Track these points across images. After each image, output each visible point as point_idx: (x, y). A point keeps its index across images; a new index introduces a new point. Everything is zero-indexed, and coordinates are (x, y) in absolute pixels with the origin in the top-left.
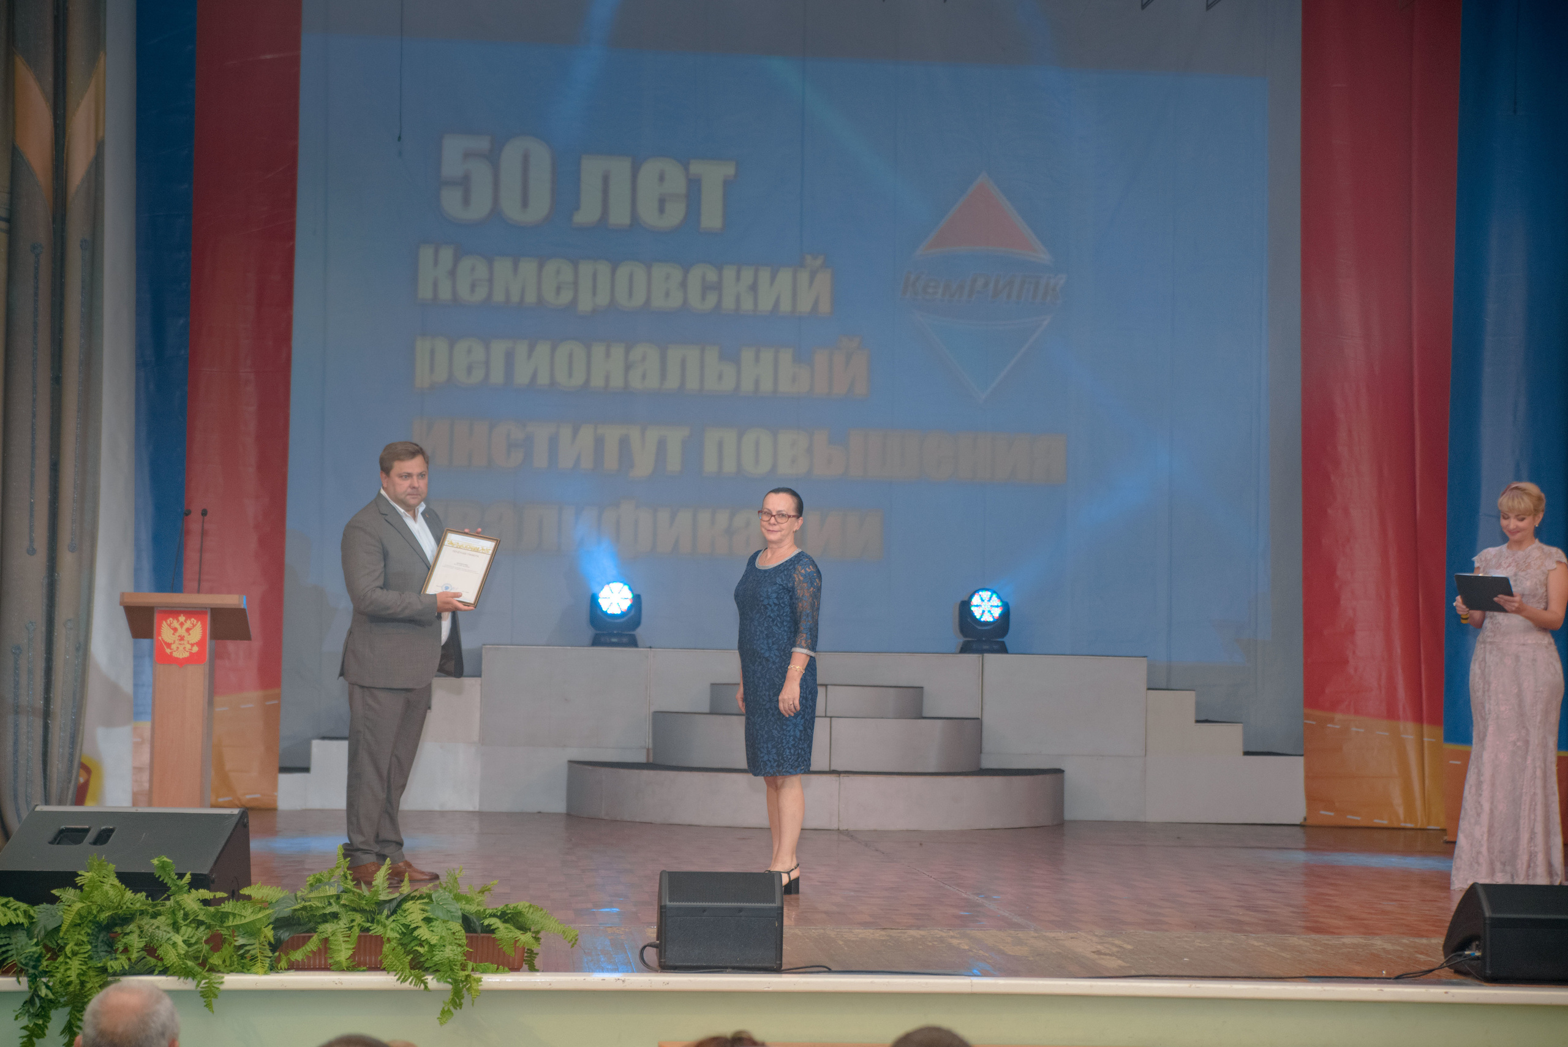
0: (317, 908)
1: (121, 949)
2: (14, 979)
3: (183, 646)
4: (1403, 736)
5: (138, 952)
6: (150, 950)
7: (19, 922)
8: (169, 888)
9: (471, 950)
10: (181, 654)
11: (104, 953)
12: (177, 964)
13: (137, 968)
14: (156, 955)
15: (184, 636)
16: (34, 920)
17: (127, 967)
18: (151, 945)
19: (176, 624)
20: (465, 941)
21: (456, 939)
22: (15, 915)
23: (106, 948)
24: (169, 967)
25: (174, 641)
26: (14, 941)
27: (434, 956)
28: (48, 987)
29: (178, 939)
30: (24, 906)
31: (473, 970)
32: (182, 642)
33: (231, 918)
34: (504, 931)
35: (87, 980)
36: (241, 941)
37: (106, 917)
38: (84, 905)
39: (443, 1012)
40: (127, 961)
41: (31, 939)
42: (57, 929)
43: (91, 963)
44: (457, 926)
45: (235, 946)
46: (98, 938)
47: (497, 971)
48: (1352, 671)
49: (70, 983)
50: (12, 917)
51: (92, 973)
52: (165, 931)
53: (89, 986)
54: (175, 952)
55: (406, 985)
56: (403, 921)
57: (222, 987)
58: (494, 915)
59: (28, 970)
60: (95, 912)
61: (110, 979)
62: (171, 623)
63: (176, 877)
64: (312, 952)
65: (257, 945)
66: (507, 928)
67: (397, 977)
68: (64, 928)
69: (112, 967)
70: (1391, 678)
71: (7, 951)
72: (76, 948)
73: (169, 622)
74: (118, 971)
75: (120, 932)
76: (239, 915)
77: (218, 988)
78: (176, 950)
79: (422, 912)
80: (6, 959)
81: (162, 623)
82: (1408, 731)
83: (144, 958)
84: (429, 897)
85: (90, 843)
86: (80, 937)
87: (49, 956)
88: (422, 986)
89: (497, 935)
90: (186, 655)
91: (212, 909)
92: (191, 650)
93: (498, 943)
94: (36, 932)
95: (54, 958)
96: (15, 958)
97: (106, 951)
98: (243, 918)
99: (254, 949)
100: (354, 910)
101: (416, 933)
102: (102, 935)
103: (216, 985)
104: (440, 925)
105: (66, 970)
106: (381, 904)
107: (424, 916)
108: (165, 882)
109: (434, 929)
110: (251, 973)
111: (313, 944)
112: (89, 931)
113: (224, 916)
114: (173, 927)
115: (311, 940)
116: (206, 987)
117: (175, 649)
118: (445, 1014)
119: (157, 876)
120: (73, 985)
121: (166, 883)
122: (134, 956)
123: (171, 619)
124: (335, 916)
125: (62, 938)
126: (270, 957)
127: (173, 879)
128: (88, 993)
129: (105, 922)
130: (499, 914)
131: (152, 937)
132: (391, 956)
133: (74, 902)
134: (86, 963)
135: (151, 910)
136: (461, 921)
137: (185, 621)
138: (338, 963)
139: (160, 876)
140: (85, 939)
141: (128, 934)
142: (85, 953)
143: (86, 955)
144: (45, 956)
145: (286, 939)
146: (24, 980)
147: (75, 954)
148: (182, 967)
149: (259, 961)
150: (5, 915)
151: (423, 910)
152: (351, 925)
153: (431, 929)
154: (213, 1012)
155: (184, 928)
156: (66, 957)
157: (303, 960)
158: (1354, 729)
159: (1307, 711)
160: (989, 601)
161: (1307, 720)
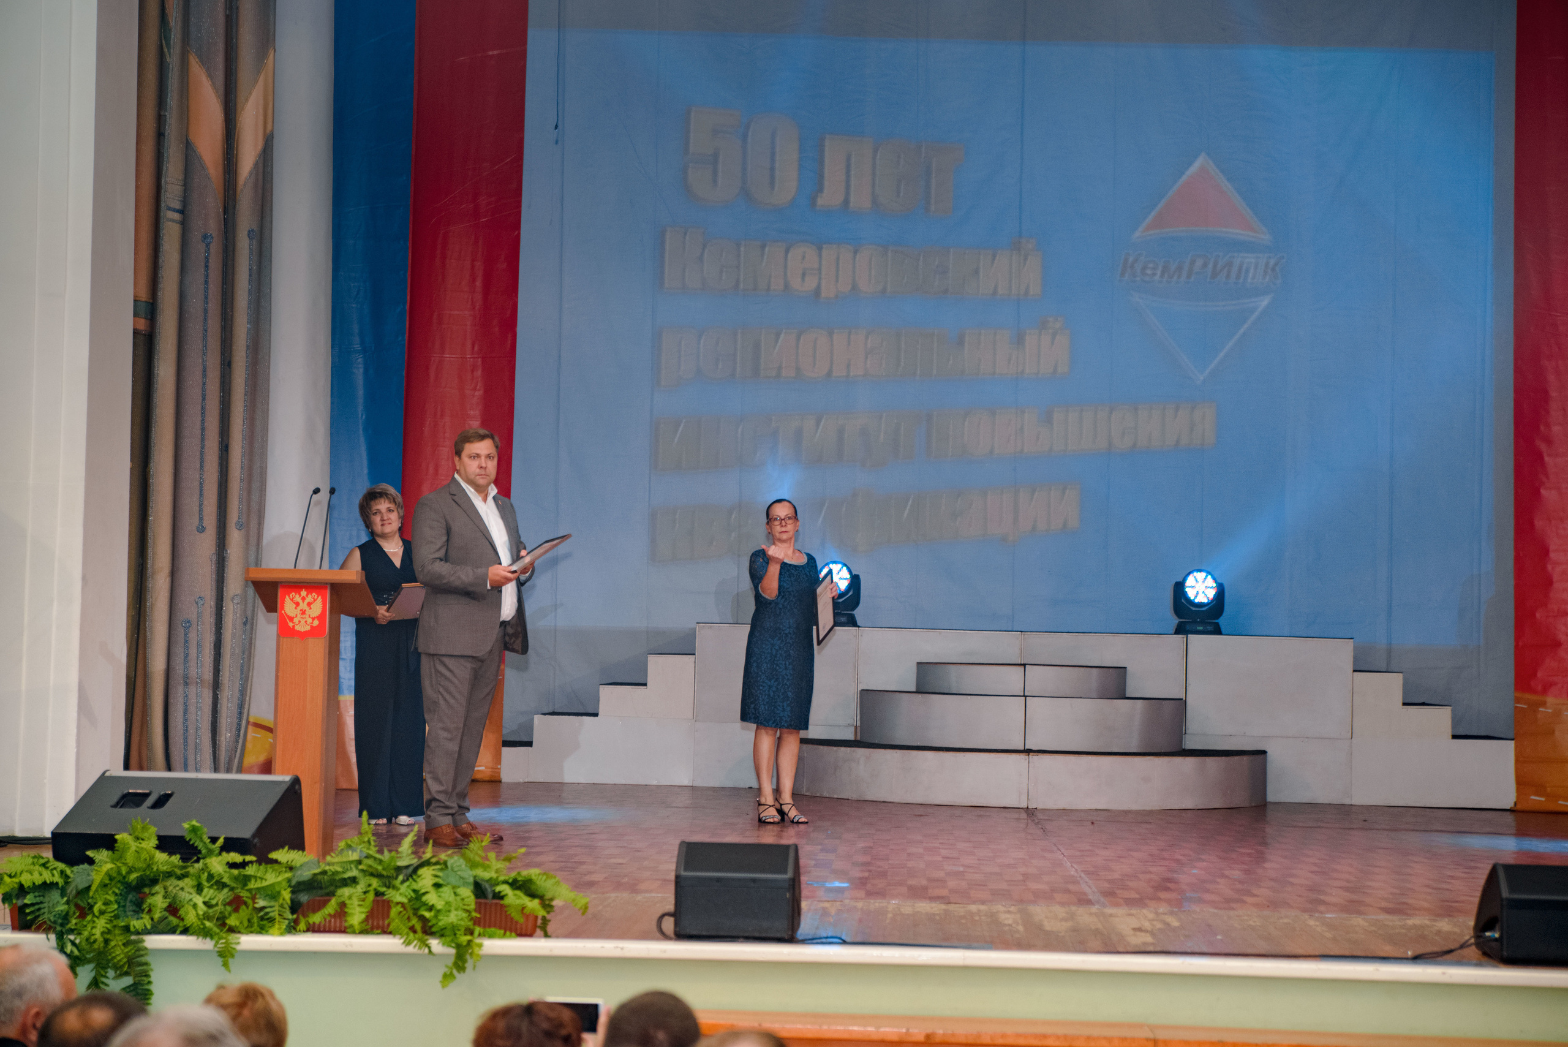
0: (337, 873)
1: (147, 910)
2: (42, 936)
3: (305, 620)
5: (161, 912)
6: (173, 909)
7: (53, 882)
8: (200, 852)
9: (478, 916)
10: (303, 628)
11: (132, 913)
12: (195, 924)
13: (161, 927)
14: (178, 915)
15: (305, 610)
16: (70, 880)
17: (149, 927)
18: (175, 906)
19: (298, 599)
20: (473, 906)
21: (464, 905)
22: (50, 875)
23: (134, 908)
24: (188, 927)
25: (296, 615)
26: (47, 899)
27: (440, 920)
28: (73, 943)
29: (199, 900)
30: (61, 866)
31: (480, 935)
32: (304, 616)
33: (253, 881)
34: (514, 899)
35: (111, 938)
36: (261, 903)
37: (135, 878)
38: (114, 866)
39: (445, 976)
40: (150, 921)
41: (63, 898)
42: (89, 888)
43: (115, 923)
44: (467, 893)
45: (255, 908)
46: (125, 900)
47: (504, 936)
49: (95, 941)
50: (47, 877)
51: (117, 932)
52: (188, 892)
53: (113, 944)
54: (194, 912)
55: (410, 949)
56: (415, 886)
57: (239, 948)
58: (505, 882)
59: (55, 928)
60: (124, 872)
61: (133, 937)
62: (293, 598)
63: (209, 840)
64: (330, 915)
65: (277, 908)
66: (515, 895)
67: (402, 941)
68: (93, 888)
69: (135, 927)
71: (39, 909)
72: (103, 908)
73: (291, 597)
74: (140, 930)
75: (148, 893)
76: (260, 878)
77: (234, 949)
78: (196, 911)
79: (433, 878)
80: (38, 916)
81: (285, 597)
83: (166, 918)
84: (445, 863)
85: (148, 808)
86: (108, 897)
87: (78, 914)
88: (427, 950)
89: (506, 902)
90: (308, 628)
91: (235, 872)
92: (312, 623)
93: (506, 909)
94: (68, 891)
95: (83, 916)
96: (46, 916)
97: (134, 911)
98: (264, 881)
99: (273, 911)
100: (372, 875)
101: (424, 898)
102: (130, 897)
103: (233, 946)
104: (448, 892)
105: (93, 928)
106: (399, 869)
107: (434, 882)
108: (195, 845)
109: (443, 895)
110: (268, 934)
111: (331, 907)
112: (117, 891)
113: (247, 879)
114: (198, 889)
115: (330, 903)
116: (223, 947)
117: (297, 623)
118: (448, 977)
119: (187, 840)
120: (97, 943)
121: (197, 847)
122: (157, 915)
123: (293, 594)
124: (354, 881)
125: (92, 898)
126: (288, 919)
127: (205, 843)
128: (112, 950)
129: (134, 883)
130: (510, 881)
131: (174, 898)
132: (397, 921)
133: (106, 862)
134: (111, 921)
135: (179, 872)
136: (472, 887)
137: (307, 596)
138: (352, 926)
139: (190, 840)
140: (112, 898)
141: (153, 895)
142: (113, 911)
143: (112, 914)
144: (74, 913)
145: (305, 902)
146: (52, 937)
147: (102, 913)
148: (200, 928)
149: (277, 923)
150: (41, 875)
151: (436, 876)
152: (368, 889)
153: (439, 894)
154: (230, 971)
155: (206, 890)
156: (94, 915)
157: (320, 923)
159: (1519, 695)
160: (1203, 582)
161: (1518, 703)
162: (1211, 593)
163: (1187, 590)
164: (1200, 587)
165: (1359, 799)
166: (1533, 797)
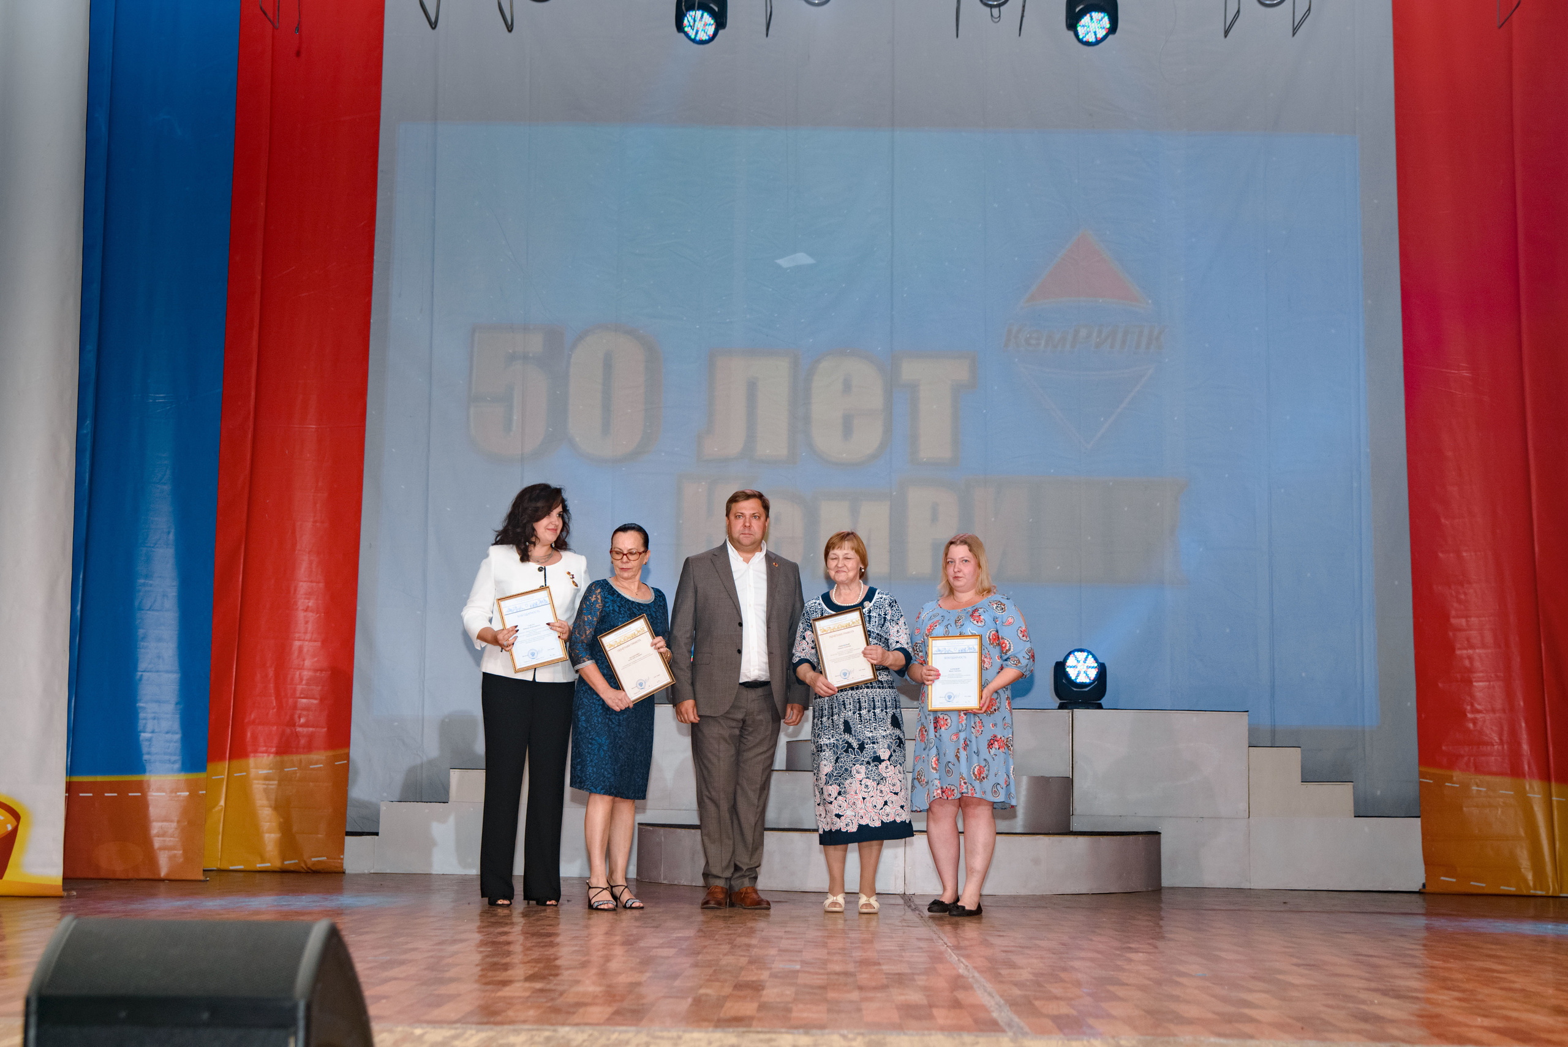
4: (1529, 795)
48: (1471, 726)
70: (1514, 733)
82: (1534, 790)
158: (1474, 788)
159: (1424, 769)
160: (1085, 662)
161: (1423, 778)
162: (1093, 674)
163: (1068, 670)
164: (1082, 667)
165: (1258, 882)
166: (1442, 878)
